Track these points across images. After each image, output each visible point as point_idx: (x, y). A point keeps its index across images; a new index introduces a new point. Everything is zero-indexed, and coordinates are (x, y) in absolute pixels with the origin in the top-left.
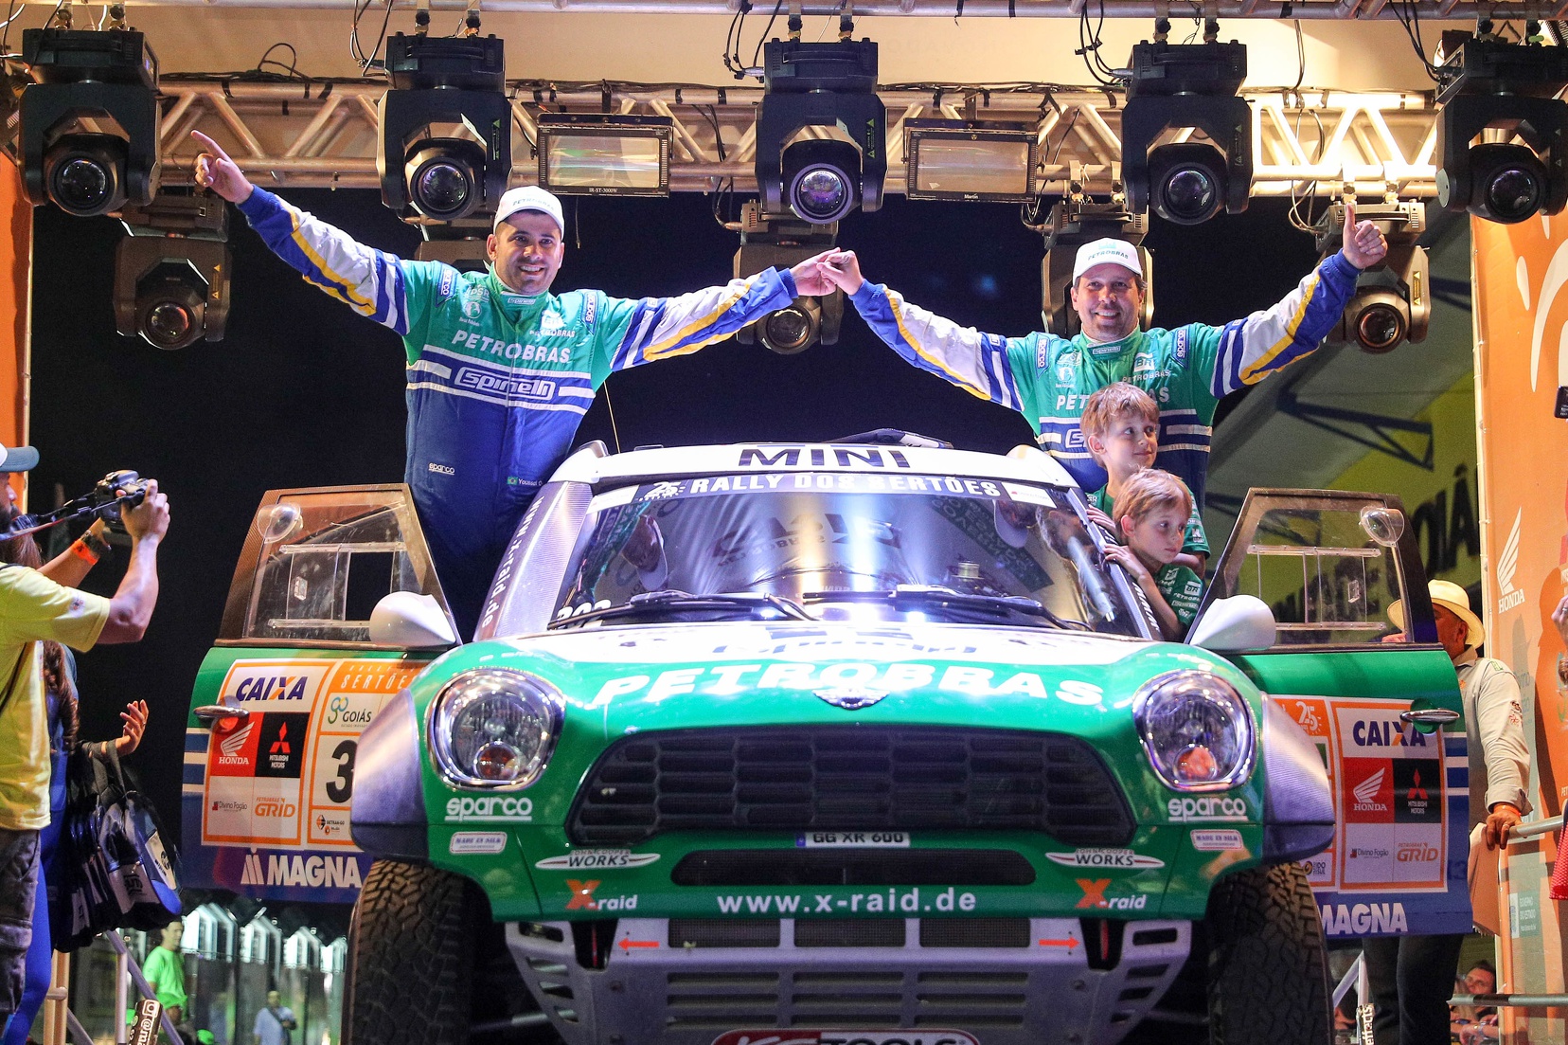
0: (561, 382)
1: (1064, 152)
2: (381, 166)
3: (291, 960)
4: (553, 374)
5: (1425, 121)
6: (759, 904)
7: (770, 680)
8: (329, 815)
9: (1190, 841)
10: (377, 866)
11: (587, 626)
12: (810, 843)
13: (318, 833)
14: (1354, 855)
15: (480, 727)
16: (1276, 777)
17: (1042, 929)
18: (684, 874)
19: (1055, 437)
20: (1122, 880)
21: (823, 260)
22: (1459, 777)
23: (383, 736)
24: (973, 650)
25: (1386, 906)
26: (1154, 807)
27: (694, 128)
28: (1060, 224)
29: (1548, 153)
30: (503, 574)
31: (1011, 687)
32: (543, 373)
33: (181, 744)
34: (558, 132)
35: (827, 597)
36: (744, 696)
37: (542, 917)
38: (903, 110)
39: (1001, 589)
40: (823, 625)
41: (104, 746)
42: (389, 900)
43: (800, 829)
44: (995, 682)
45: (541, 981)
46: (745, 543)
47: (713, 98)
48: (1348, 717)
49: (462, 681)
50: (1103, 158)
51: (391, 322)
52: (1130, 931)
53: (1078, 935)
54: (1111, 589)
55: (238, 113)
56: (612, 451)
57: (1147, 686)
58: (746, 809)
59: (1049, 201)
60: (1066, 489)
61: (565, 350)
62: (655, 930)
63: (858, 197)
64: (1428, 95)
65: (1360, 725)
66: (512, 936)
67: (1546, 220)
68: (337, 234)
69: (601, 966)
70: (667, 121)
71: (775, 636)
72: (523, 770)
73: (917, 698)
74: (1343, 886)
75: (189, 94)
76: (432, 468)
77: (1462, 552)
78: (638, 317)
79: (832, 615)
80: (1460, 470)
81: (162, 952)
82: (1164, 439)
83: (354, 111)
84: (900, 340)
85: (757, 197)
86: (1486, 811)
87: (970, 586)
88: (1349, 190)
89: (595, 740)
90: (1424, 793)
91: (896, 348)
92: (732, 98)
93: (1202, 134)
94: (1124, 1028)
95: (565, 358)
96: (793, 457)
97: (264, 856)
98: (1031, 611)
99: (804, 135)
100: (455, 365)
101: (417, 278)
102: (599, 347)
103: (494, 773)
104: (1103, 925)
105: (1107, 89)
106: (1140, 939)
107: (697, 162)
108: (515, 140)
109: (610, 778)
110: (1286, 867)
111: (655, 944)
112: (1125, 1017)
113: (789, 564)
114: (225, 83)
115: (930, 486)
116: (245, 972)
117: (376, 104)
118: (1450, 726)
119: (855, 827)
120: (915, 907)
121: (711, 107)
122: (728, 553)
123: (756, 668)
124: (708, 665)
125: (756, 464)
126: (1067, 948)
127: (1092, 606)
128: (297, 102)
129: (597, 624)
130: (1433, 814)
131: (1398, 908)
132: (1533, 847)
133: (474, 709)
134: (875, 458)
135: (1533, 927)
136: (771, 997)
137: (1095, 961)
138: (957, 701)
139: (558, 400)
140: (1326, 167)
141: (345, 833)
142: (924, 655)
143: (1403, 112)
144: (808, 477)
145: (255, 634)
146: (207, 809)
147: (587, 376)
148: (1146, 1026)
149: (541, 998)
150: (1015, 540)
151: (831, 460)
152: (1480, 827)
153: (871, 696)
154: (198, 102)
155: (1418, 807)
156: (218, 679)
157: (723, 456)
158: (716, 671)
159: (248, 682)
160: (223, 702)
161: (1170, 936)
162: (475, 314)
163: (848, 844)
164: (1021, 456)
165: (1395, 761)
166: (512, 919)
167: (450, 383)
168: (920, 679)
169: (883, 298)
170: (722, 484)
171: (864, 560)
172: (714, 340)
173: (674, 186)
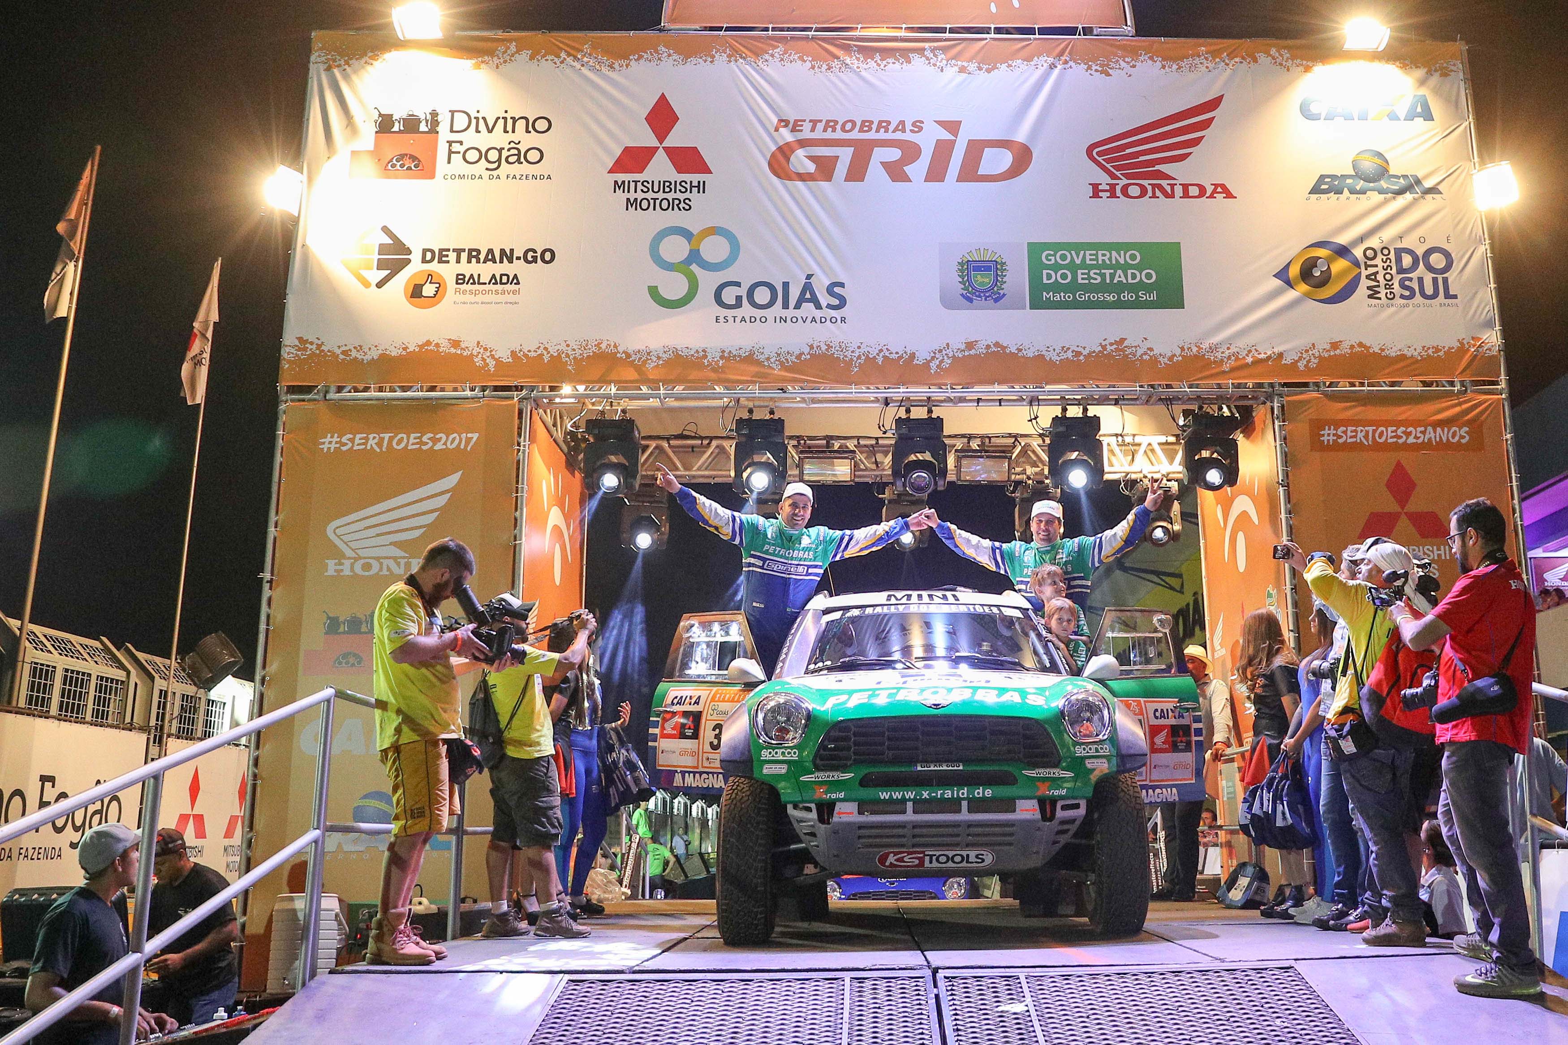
0: (809, 567)
1: (1024, 462)
2: (733, 474)
3: (694, 814)
4: (806, 563)
5: (1177, 447)
6: (897, 795)
7: (900, 697)
8: (711, 756)
9: (1085, 764)
10: (731, 779)
11: (821, 673)
12: (919, 768)
13: (706, 764)
14: (1155, 767)
15: (776, 718)
16: (1122, 735)
17: (1021, 804)
18: (865, 782)
19: (1023, 587)
20: (1055, 782)
21: (920, 515)
22: (1198, 732)
23: (733, 722)
24: (989, 682)
25: (1169, 790)
26: (1069, 749)
27: (865, 455)
28: (1022, 494)
29: (1228, 461)
30: (785, 650)
31: (1006, 697)
32: (802, 563)
33: (648, 724)
34: (808, 458)
35: (924, 659)
36: (890, 704)
37: (803, 801)
38: (955, 446)
39: (1000, 654)
40: (923, 671)
41: (613, 725)
42: (737, 794)
43: (913, 761)
44: (999, 696)
45: (802, 829)
46: (890, 634)
47: (873, 442)
48: (1151, 707)
49: (767, 697)
50: (1040, 465)
51: (737, 542)
52: (1059, 804)
53: (1037, 807)
54: (1048, 652)
55: (673, 452)
56: (831, 596)
57: (1065, 696)
58: (891, 753)
59: (1018, 483)
60: (1028, 609)
61: (811, 553)
62: (852, 807)
63: (936, 483)
64: (1177, 436)
65: (1156, 710)
66: (790, 810)
67: (1229, 489)
68: (715, 505)
69: (829, 823)
70: (854, 452)
71: (902, 677)
72: (794, 737)
73: (964, 703)
74: (1151, 781)
75: (653, 444)
76: (754, 604)
77: (1197, 629)
78: (842, 539)
79: (927, 667)
80: (1195, 594)
81: (640, 811)
82: (1070, 587)
83: (721, 450)
84: (956, 546)
85: (892, 483)
86: (1211, 745)
87: (987, 653)
88: (1145, 477)
89: (826, 723)
90: (1184, 739)
91: (954, 549)
92: (880, 442)
93: (1082, 454)
94: (1058, 847)
95: (811, 557)
96: (909, 597)
97: (683, 773)
98: (1014, 663)
99: (913, 457)
100: (764, 560)
101: (748, 522)
102: (825, 551)
103: (783, 739)
104: (1048, 802)
105: (1041, 435)
106: (1064, 808)
107: (866, 469)
108: (789, 461)
109: (831, 741)
110: (1127, 775)
111: (851, 813)
112: (1057, 842)
113: (908, 644)
114: (668, 439)
115: (969, 609)
116: (675, 818)
117: (731, 447)
118: (1194, 709)
119: (939, 761)
120: (965, 796)
121: (872, 446)
122: (882, 639)
123: (895, 691)
124: (874, 690)
125: (893, 601)
126: (1032, 813)
127: (1040, 661)
128: (697, 447)
129: (825, 672)
130: (1188, 748)
131: (1174, 790)
132: (1232, 760)
133: (773, 710)
134: (945, 597)
135: (1233, 795)
136: (904, 836)
137: (1044, 818)
138: (981, 704)
139: (808, 574)
140: (1135, 467)
141: (718, 764)
142: (968, 684)
143: (1167, 443)
144: (916, 606)
145: (679, 676)
146: (659, 752)
147: (821, 564)
148: (1067, 846)
149: (803, 837)
150: (1006, 633)
151: (926, 599)
152: (1210, 752)
153: (944, 702)
154: (656, 447)
155: (1182, 746)
156: (664, 696)
157: (879, 597)
158: (877, 692)
159: (676, 697)
160: (665, 707)
161: (1077, 806)
162: (772, 537)
163: (936, 768)
164: (1008, 595)
165: (1172, 726)
166: (790, 802)
167: (762, 567)
168: (966, 695)
169: (948, 528)
170: (878, 610)
171: (940, 641)
172: (874, 549)
173: (857, 480)
